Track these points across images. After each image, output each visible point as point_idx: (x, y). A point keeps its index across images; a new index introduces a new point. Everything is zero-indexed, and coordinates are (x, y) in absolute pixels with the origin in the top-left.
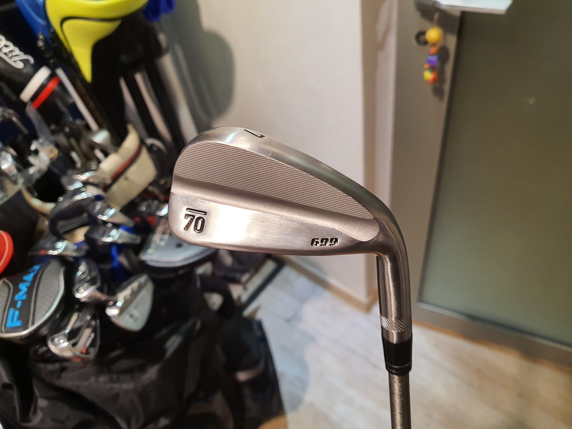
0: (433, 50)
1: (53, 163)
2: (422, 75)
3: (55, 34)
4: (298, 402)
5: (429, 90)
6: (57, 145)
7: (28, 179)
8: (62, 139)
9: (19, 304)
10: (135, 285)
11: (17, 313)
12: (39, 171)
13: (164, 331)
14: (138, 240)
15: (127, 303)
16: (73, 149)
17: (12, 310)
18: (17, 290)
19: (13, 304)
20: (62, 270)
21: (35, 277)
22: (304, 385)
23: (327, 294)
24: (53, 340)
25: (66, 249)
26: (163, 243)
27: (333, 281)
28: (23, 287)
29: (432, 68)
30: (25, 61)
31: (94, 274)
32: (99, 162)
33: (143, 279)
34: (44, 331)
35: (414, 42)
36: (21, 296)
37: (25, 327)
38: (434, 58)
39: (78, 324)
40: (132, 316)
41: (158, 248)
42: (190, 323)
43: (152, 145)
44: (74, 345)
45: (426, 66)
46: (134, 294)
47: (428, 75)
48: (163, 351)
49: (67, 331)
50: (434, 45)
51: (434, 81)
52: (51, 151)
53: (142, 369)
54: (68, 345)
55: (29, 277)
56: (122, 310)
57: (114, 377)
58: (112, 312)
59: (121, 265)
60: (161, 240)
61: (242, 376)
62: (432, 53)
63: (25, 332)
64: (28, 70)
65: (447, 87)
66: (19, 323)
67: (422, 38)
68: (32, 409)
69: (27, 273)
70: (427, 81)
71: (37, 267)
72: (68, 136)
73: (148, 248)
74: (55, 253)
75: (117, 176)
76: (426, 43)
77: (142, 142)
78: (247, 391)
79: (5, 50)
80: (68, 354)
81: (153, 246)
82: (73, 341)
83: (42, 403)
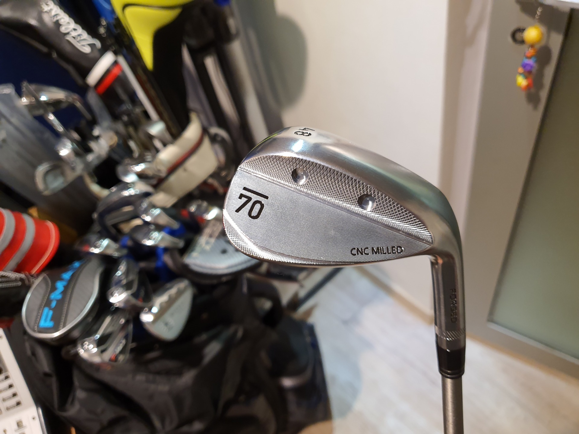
0: (531, 52)
1: (112, 149)
2: (515, 80)
3: (118, 20)
4: (347, 408)
5: (523, 96)
6: (117, 133)
8: (120, 127)
9: (54, 304)
10: (173, 291)
11: (51, 313)
12: (99, 157)
13: (204, 337)
14: (181, 244)
15: (163, 310)
16: (130, 137)
17: (46, 310)
18: (54, 289)
19: (48, 303)
21: (72, 276)
22: (355, 392)
23: (389, 300)
24: (82, 345)
25: (108, 247)
26: (208, 248)
27: (397, 288)
28: (60, 285)
29: (527, 73)
30: (92, 46)
31: (131, 277)
32: (157, 151)
33: (183, 284)
34: (76, 334)
35: (510, 39)
36: (56, 295)
37: (56, 329)
38: (531, 62)
39: (109, 330)
40: (166, 324)
41: (203, 252)
42: (231, 330)
43: (216, 135)
44: (103, 351)
45: (521, 70)
46: (171, 302)
47: (522, 81)
48: (201, 358)
49: (98, 336)
50: (532, 46)
51: (528, 87)
52: (111, 138)
53: (179, 373)
54: (97, 351)
55: (67, 276)
56: (158, 317)
57: (151, 377)
58: (147, 318)
59: (165, 266)
60: (207, 243)
62: (529, 55)
63: (56, 334)
64: (96, 54)
65: (544, 94)
66: (50, 324)
67: (518, 36)
68: (70, 400)
69: (66, 271)
70: (520, 87)
71: (77, 264)
72: (126, 125)
73: (193, 250)
74: (96, 251)
75: (174, 168)
76: (523, 42)
77: (205, 131)
78: (291, 398)
79: (74, 34)
80: (97, 360)
81: (198, 249)
82: (102, 347)
83: (80, 394)
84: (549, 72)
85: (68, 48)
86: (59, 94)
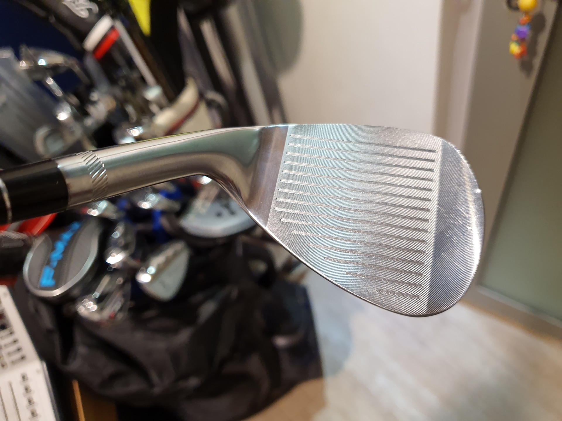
0: (524, 18)
1: (111, 114)
2: (508, 48)
4: (338, 368)
5: (516, 64)
6: (115, 98)
7: (85, 129)
8: (118, 92)
10: (170, 252)
11: (52, 272)
12: (97, 122)
13: (199, 297)
14: (177, 206)
17: (47, 269)
18: (53, 249)
19: (48, 262)
21: (72, 237)
22: (345, 351)
25: (106, 209)
26: (203, 211)
28: (60, 246)
29: (521, 41)
31: (129, 239)
32: (153, 115)
33: (179, 246)
34: (76, 292)
35: (505, 5)
36: (57, 255)
38: (525, 29)
39: (109, 289)
40: (163, 284)
41: (199, 215)
43: (212, 101)
44: (102, 309)
45: (514, 37)
46: (168, 262)
47: (515, 48)
48: (196, 317)
49: (97, 294)
50: (526, 13)
51: (521, 55)
53: (175, 331)
54: (98, 308)
55: (66, 236)
56: (155, 277)
57: (149, 334)
58: (144, 278)
59: (161, 227)
60: (203, 206)
61: (281, 342)
62: (523, 22)
63: (57, 292)
64: (92, 18)
65: (537, 62)
67: (514, 2)
68: (72, 354)
69: (66, 231)
70: (512, 55)
71: (76, 226)
72: (124, 89)
73: (188, 213)
74: (94, 213)
76: (517, 9)
77: (201, 96)
80: (96, 317)
81: (194, 211)
82: (102, 304)
83: (81, 350)
84: (543, 39)
85: (65, 13)
86: (58, 59)
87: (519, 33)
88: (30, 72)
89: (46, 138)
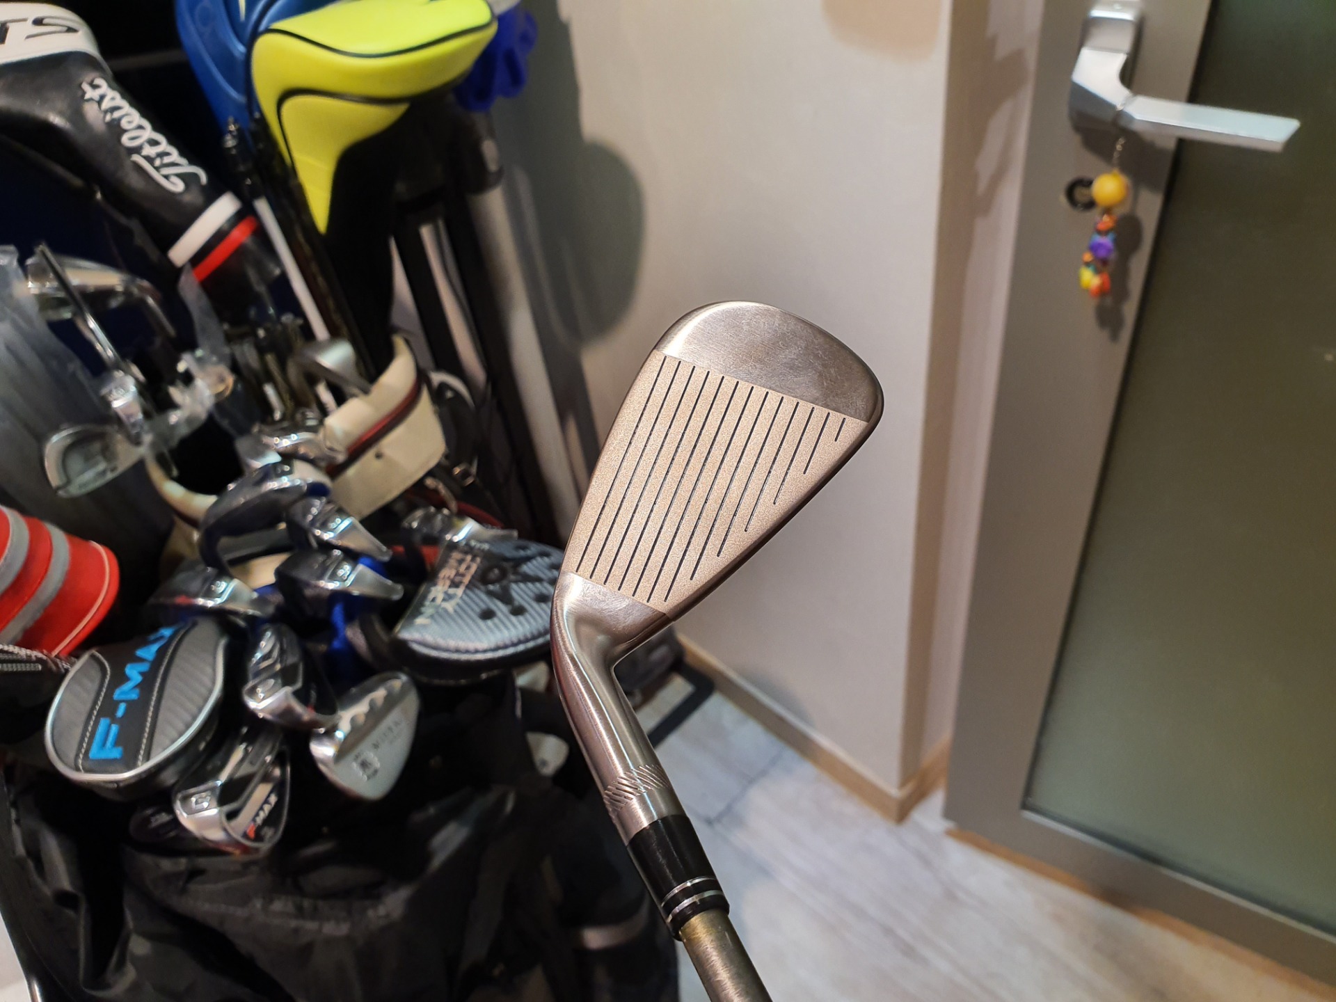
0: (1106, 221)
1: (221, 405)
2: (1077, 278)
3: (263, 123)
5: (1088, 311)
6: (235, 368)
7: (162, 437)
8: (248, 354)
9: (120, 712)
10: (380, 694)
11: (114, 729)
12: (189, 420)
13: (432, 810)
14: (396, 592)
16: (270, 378)
17: (104, 722)
18: (120, 678)
19: (108, 709)
20: (223, 642)
21: (161, 653)
24: (186, 799)
25: (233, 597)
28: (134, 672)
29: (1100, 264)
30: (188, 179)
31: (291, 659)
32: (324, 412)
33: (399, 682)
34: (168, 778)
35: (1063, 200)
36: (127, 692)
37: (129, 763)
38: (1106, 241)
39: (246, 769)
40: (364, 765)
41: (441, 615)
42: (491, 798)
43: (444, 386)
44: (231, 816)
45: (1088, 257)
46: (375, 715)
47: (1090, 278)
48: (427, 857)
49: (219, 782)
50: (1108, 210)
51: (1102, 292)
52: (222, 380)
53: (372, 893)
54: (218, 814)
55: (148, 652)
56: (343, 752)
57: (307, 903)
58: (323, 750)
59: (350, 647)
61: (595, 938)
62: (1101, 226)
63: (127, 775)
64: (193, 198)
65: (1130, 310)
66: (116, 753)
67: (1080, 193)
68: (114, 959)
69: (146, 643)
70: (1087, 290)
71: (167, 632)
73: (417, 613)
74: (210, 604)
75: (360, 448)
76: (1091, 204)
77: (422, 378)
78: (601, 976)
79: (149, 151)
80: (216, 835)
82: (229, 808)
83: (139, 946)
84: (1139, 266)
85: (135, 181)
86: (110, 279)
87: (1094, 248)
88: (45, 302)
89: (67, 452)
